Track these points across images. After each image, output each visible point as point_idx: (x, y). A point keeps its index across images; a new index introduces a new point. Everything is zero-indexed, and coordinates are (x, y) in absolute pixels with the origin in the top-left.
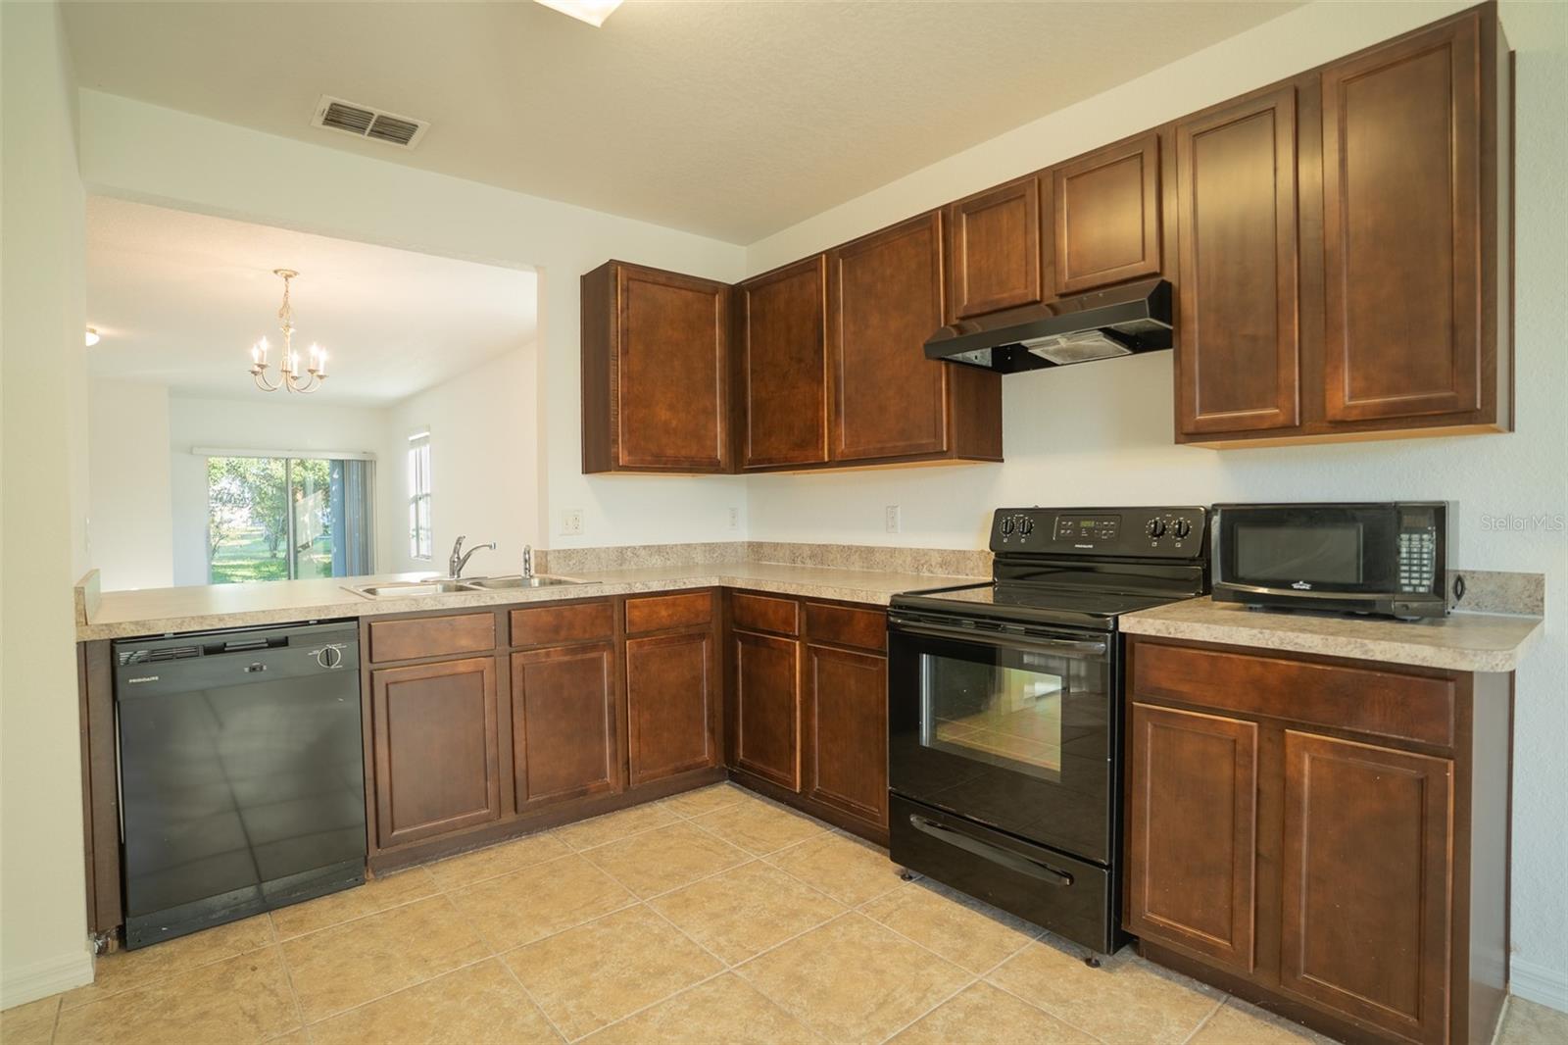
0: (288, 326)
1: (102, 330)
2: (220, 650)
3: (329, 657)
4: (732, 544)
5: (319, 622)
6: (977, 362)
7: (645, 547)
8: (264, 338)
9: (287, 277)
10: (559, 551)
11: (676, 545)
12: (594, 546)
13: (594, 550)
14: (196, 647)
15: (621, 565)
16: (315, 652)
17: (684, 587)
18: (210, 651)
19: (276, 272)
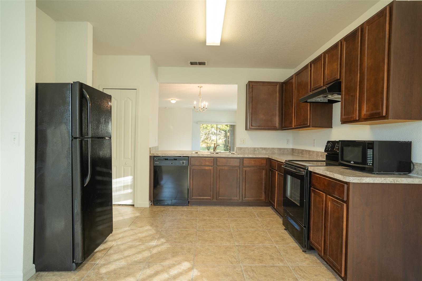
0: (200, 98)
1: (177, 100)
2: (167, 159)
3: (183, 163)
4: (287, 149)
5: (183, 157)
6: (321, 101)
7: (261, 148)
8: (195, 101)
9: (200, 87)
10: (239, 148)
11: (270, 148)
12: (248, 147)
13: (247, 148)
14: (164, 158)
15: (254, 152)
16: (181, 162)
17: (258, 157)
18: (166, 159)
19: (198, 87)
